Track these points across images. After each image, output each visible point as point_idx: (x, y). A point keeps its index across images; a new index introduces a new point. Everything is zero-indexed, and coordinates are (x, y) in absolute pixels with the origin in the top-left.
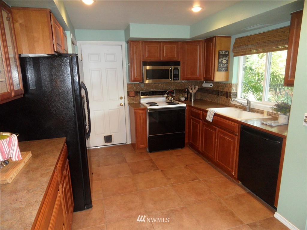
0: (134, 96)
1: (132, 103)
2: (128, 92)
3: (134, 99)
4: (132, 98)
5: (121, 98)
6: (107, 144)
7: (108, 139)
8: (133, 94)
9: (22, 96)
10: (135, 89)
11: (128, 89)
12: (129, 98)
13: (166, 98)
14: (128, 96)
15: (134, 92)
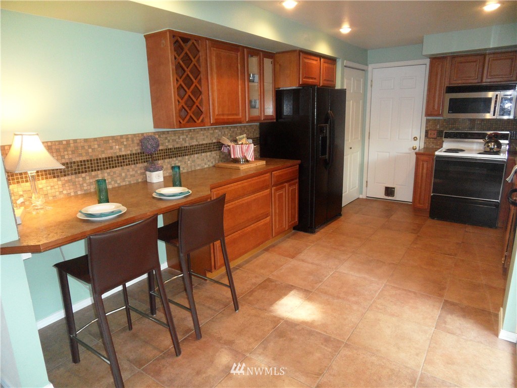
0: (435, 136)
1: (431, 147)
2: (426, 131)
3: (435, 142)
4: (431, 139)
5: (415, 139)
6: (387, 198)
7: (389, 191)
8: (433, 134)
9: (275, 121)
10: (438, 127)
11: (426, 127)
12: (428, 139)
13: (485, 145)
14: (426, 136)
15: (435, 132)
